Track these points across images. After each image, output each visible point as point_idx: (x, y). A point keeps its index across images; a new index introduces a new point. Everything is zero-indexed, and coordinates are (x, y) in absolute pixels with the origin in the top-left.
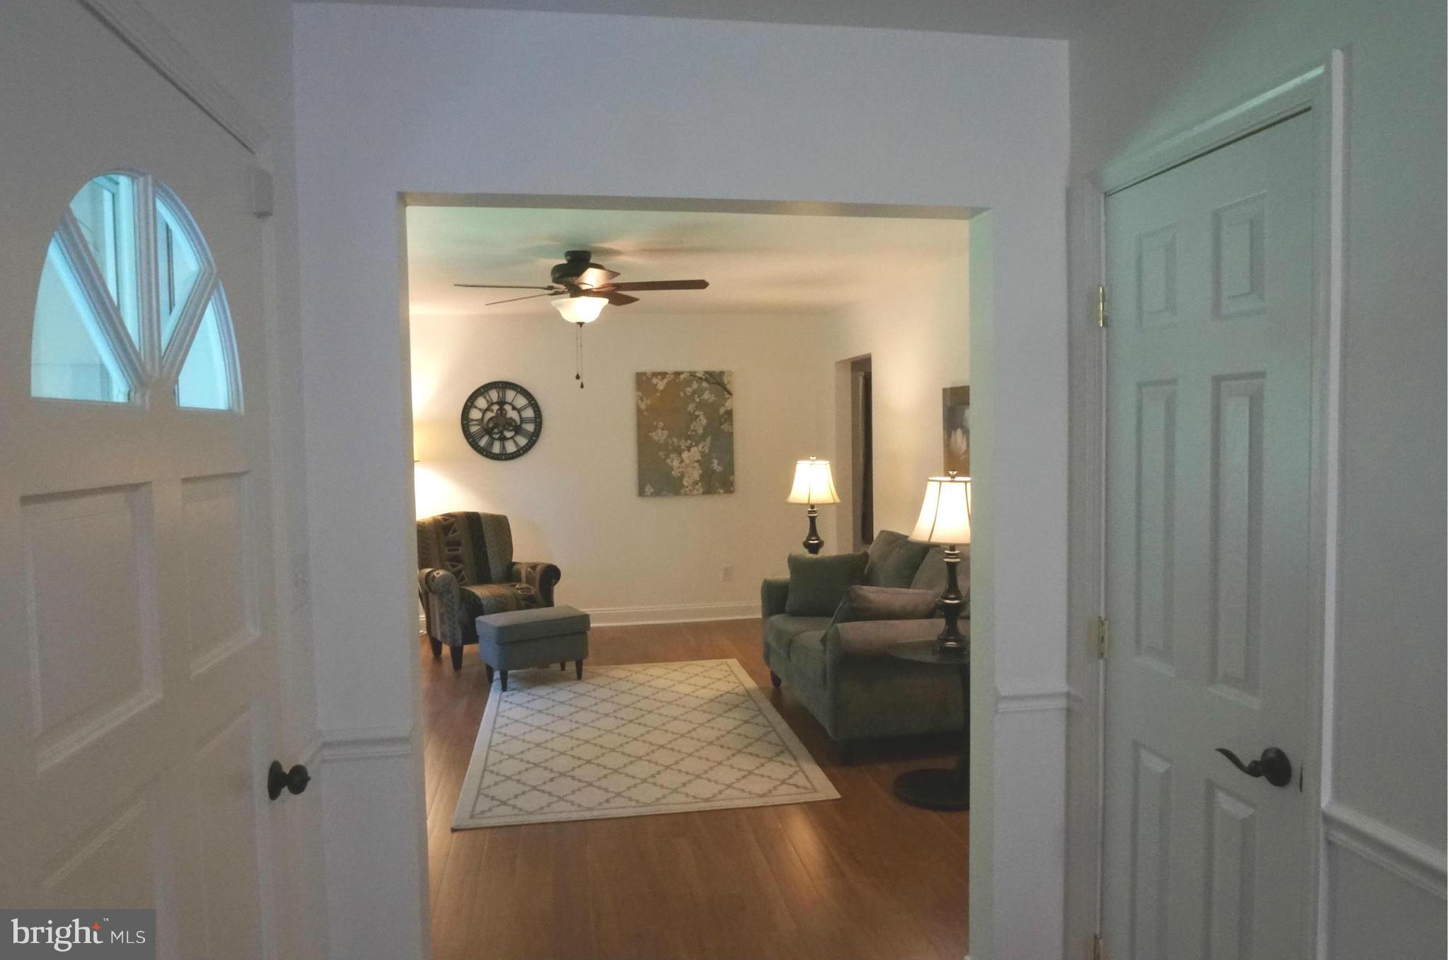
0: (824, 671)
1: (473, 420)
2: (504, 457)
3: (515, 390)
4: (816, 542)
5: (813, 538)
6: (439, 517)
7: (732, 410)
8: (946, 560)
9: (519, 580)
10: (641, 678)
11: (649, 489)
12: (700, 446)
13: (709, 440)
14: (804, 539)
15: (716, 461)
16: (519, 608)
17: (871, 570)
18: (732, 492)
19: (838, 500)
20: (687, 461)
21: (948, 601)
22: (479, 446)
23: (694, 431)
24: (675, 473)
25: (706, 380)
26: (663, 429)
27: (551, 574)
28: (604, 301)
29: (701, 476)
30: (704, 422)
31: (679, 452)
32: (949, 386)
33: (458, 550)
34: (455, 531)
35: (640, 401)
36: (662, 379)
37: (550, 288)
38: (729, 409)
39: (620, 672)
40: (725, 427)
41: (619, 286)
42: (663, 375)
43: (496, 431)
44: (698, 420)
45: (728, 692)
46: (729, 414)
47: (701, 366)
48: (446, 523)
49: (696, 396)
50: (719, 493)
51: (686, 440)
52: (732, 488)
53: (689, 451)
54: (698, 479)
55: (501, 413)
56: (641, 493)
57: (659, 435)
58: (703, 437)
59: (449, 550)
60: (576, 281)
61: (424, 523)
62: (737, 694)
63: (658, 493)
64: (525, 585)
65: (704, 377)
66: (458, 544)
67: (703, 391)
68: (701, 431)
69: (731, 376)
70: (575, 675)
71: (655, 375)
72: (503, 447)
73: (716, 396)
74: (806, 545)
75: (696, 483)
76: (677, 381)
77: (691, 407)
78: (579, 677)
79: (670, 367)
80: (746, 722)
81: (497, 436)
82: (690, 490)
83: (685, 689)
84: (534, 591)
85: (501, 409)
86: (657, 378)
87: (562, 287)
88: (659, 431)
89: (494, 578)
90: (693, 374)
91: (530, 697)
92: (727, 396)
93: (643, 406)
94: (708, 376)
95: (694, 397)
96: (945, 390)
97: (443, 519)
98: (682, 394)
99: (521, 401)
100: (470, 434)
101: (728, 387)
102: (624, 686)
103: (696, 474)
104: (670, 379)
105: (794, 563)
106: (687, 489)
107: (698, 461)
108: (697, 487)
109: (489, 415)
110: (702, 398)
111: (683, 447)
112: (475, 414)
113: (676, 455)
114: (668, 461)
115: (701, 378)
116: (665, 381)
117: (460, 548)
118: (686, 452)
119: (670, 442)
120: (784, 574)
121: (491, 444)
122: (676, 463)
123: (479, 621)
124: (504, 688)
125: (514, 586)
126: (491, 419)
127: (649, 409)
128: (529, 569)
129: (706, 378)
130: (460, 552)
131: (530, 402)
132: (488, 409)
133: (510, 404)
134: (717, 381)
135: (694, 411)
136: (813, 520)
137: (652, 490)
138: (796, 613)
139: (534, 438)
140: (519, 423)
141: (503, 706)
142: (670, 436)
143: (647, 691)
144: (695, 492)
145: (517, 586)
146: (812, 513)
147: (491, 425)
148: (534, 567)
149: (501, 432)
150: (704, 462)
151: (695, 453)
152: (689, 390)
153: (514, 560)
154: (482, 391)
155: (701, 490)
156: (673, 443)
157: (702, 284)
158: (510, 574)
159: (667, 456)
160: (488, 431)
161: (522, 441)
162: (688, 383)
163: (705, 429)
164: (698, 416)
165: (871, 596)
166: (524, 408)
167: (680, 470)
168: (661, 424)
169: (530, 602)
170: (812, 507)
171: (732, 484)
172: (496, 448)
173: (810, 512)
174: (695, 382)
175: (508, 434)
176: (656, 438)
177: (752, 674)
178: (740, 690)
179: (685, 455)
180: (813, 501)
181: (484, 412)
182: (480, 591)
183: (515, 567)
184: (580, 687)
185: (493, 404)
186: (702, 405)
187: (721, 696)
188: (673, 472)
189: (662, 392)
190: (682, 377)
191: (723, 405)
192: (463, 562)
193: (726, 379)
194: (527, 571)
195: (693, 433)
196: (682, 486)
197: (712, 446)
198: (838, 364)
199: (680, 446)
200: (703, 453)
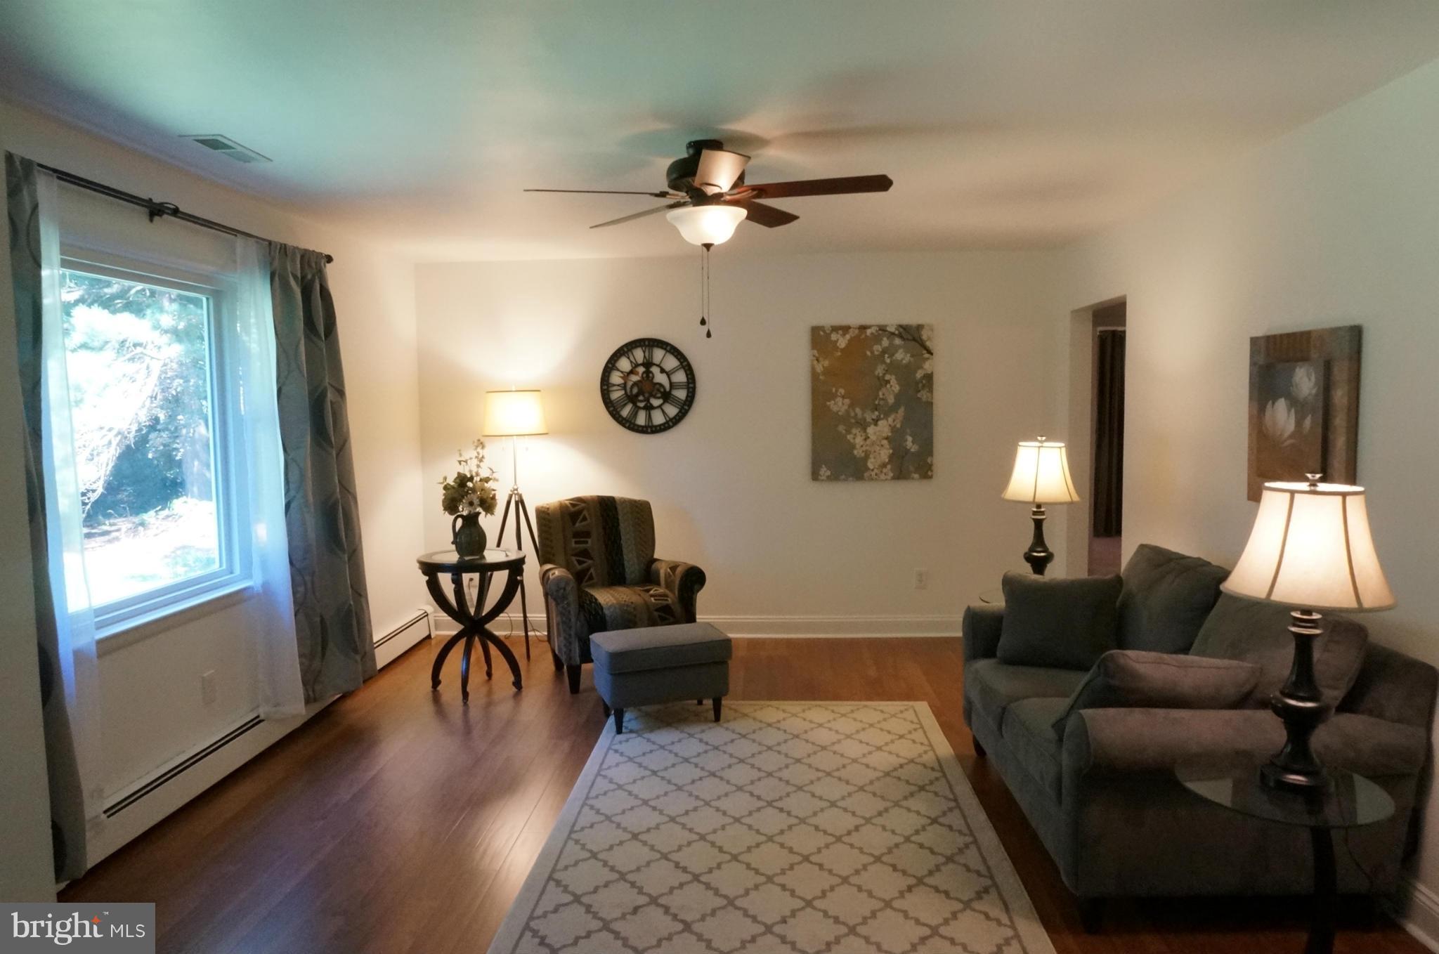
0: (1059, 779)
1: (614, 385)
2: (650, 429)
3: (665, 349)
4: (1042, 554)
5: (1039, 549)
6: (567, 502)
7: (932, 373)
8: (1294, 629)
9: (658, 584)
10: (795, 725)
11: (825, 472)
12: (890, 419)
13: (901, 411)
14: (1026, 550)
15: (910, 439)
16: (652, 623)
17: (1125, 605)
18: (931, 477)
19: (1076, 498)
20: (873, 437)
22: (620, 416)
23: (883, 399)
24: (858, 452)
25: (900, 336)
26: (843, 397)
27: (694, 578)
28: (743, 212)
29: (891, 457)
30: (897, 388)
31: (863, 425)
32: (1260, 332)
33: (587, 542)
34: (585, 519)
35: (815, 362)
36: (844, 335)
37: (663, 195)
38: (930, 372)
39: (772, 712)
40: (923, 395)
41: (762, 191)
42: (845, 329)
43: (641, 398)
44: (888, 386)
45: (912, 761)
46: (929, 378)
47: (892, 320)
48: (572, 509)
49: (886, 356)
50: (913, 478)
51: (873, 412)
52: (930, 473)
53: (876, 425)
54: (887, 460)
55: (648, 376)
56: (815, 476)
57: (839, 405)
58: (893, 409)
59: (576, 543)
60: (697, 182)
61: (548, 509)
62: (925, 766)
63: (834, 478)
64: (661, 590)
65: (897, 332)
66: (587, 534)
67: (896, 348)
68: (891, 400)
69: (932, 330)
70: (711, 715)
71: (835, 329)
72: (649, 418)
73: (912, 356)
74: (1029, 558)
75: (884, 465)
76: (863, 336)
77: (880, 371)
78: (717, 719)
79: (854, 320)
80: (934, 821)
81: (642, 405)
82: (876, 475)
83: (852, 749)
84: (672, 599)
85: (648, 372)
86: (838, 333)
87: (682, 196)
88: (839, 400)
89: (628, 581)
90: (882, 329)
91: (649, 747)
92: (927, 356)
93: (819, 368)
94: (901, 330)
95: (884, 357)
96: (1254, 341)
97: (571, 504)
98: (869, 353)
99: (671, 362)
100: (611, 402)
101: (928, 344)
102: (772, 737)
103: (885, 454)
104: (853, 336)
105: (1011, 585)
106: (873, 473)
107: (887, 438)
108: (884, 470)
109: (635, 378)
110: (894, 358)
111: (869, 420)
112: (616, 378)
113: (859, 429)
114: (849, 437)
115: (893, 334)
116: (848, 337)
117: (589, 541)
118: (872, 426)
119: (852, 414)
120: (998, 602)
121: (634, 414)
122: (859, 440)
123: (596, 640)
124: (619, 731)
125: (648, 591)
126: (635, 384)
127: (827, 372)
128: (669, 570)
129: (900, 333)
130: (589, 544)
131: (681, 363)
132: (632, 372)
133: (658, 366)
134: (913, 336)
135: (884, 374)
136: (1039, 524)
137: (829, 473)
138: (1016, 661)
139: (686, 407)
140: (668, 388)
141: (613, 758)
142: (852, 406)
143: (798, 749)
144: (883, 477)
145: (652, 592)
146: (1038, 515)
147: (635, 390)
148: (674, 568)
149: (647, 400)
150: (895, 439)
151: (884, 427)
152: (877, 349)
153: (656, 556)
154: (625, 350)
155: (891, 475)
156: (856, 415)
157: (880, 183)
158: (648, 576)
159: (849, 432)
160: (632, 399)
161: (672, 411)
162: (877, 339)
163: (897, 397)
164: (888, 382)
165: (1142, 669)
166: (674, 371)
167: (864, 448)
168: (842, 391)
169: (664, 615)
170: (1039, 506)
171: (930, 467)
172: (641, 420)
173: (1035, 513)
174: (885, 339)
175: (656, 402)
176: (835, 409)
178: (929, 758)
179: (871, 430)
180: (1039, 499)
181: (628, 375)
182: (606, 598)
183: (654, 566)
184: (716, 734)
185: (637, 365)
186: (894, 368)
187: (901, 766)
188: (855, 452)
189: (842, 350)
190: (869, 332)
191: (921, 368)
192: (592, 559)
193: (925, 335)
194: (666, 570)
195: (882, 403)
196: (868, 469)
197: (906, 419)
198: (1077, 313)
199: (865, 419)
200: (893, 429)
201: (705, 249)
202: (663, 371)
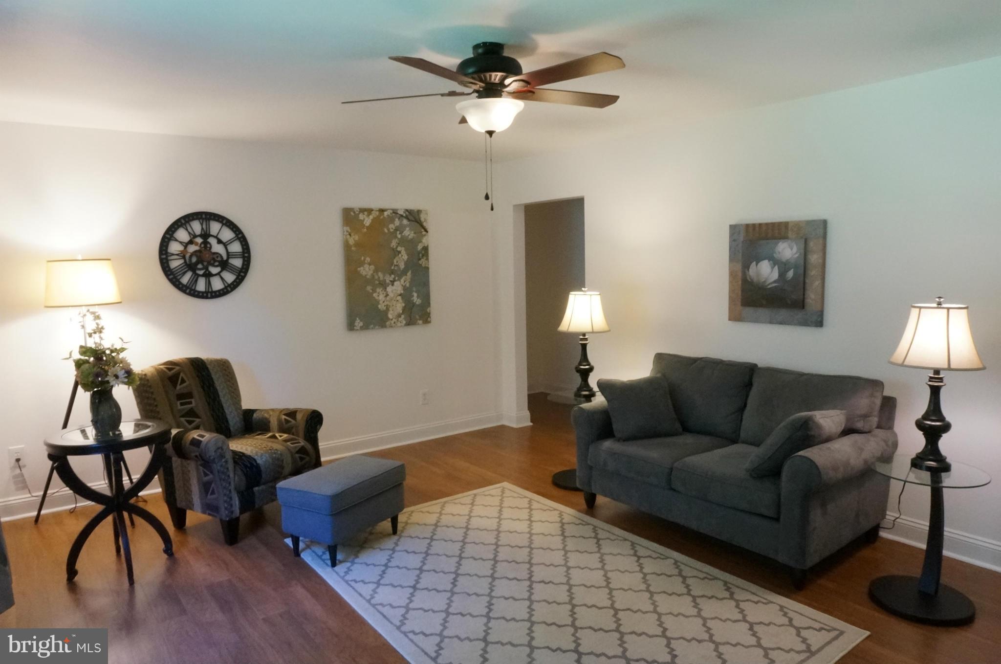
1: (173, 255)
2: (210, 295)
3: (221, 222)
4: (587, 367)
5: (585, 364)
6: (162, 367)
7: (428, 246)
9: (273, 431)
10: (454, 521)
11: (358, 323)
12: (402, 280)
13: (409, 274)
14: (576, 364)
15: (415, 295)
18: (430, 322)
20: (391, 295)
21: (929, 423)
22: (181, 283)
23: (395, 266)
24: (382, 307)
25: (407, 218)
26: (370, 264)
27: (316, 420)
29: (404, 309)
30: (405, 257)
31: (384, 285)
33: (190, 403)
34: (183, 381)
35: (348, 236)
36: (368, 215)
38: (426, 245)
40: (423, 262)
42: (369, 211)
43: (200, 266)
44: (400, 255)
45: (563, 523)
46: (426, 249)
47: (402, 204)
48: (170, 373)
49: (398, 232)
50: (419, 324)
51: (390, 275)
52: (429, 319)
53: (393, 285)
54: (401, 312)
55: (205, 247)
56: (351, 327)
57: (366, 271)
58: (404, 272)
59: (182, 404)
61: (145, 375)
62: (575, 524)
63: (365, 327)
64: (283, 435)
65: (404, 215)
66: (190, 395)
67: (404, 227)
68: (402, 266)
69: (427, 214)
70: (391, 530)
71: (362, 210)
72: (209, 284)
73: (415, 233)
74: (579, 370)
75: (399, 316)
76: (382, 217)
77: (394, 244)
79: (375, 204)
80: (637, 556)
81: (201, 272)
82: (395, 323)
83: (516, 526)
84: (301, 441)
85: (206, 243)
86: (364, 214)
88: (366, 266)
89: (233, 430)
90: (395, 212)
92: (424, 233)
93: (351, 242)
94: (407, 213)
95: (396, 234)
96: (734, 228)
97: (168, 368)
98: (386, 230)
99: (227, 234)
100: (170, 270)
101: (425, 224)
102: (452, 534)
103: (399, 307)
104: (375, 216)
106: (392, 322)
107: (400, 295)
108: (400, 319)
109: (192, 248)
110: (403, 234)
111: (388, 281)
112: (175, 248)
113: (381, 289)
114: (375, 295)
115: (402, 216)
116: (371, 217)
117: (193, 400)
118: (390, 286)
119: (376, 277)
121: (194, 281)
122: (381, 297)
124: (335, 564)
125: (275, 438)
126: (194, 253)
127: (357, 244)
129: (407, 216)
130: (194, 404)
131: (237, 235)
132: (191, 242)
133: (216, 237)
134: (414, 218)
135: (397, 247)
137: (361, 324)
139: (242, 274)
140: (225, 257)
142: (376, 271)
143: (487, 537)
144: (399, 324)
145: (280, 438)
147: (194, 260)
149: (206, 268)
150: (406, 296)
151: (397, 288)
152: (392, 226)
153: (249, 406)
154: (183, 222)
155: (404, 322)
156: (379, 278)
159: (374, 291)
160: (191, 267)
161: (230, 278)
162: (392, 221)
163: (406, 263)
164: (399, 252)
166: (231, 241)
167: (386, 303)
168: (368, 259)
169: (302, 456)
171: (428, 315)
172: (201, 286)
174: (397, 219)
175: (214, 270)
176: (364, 273)
178: (568, 518)
179: (389, 289)
181: (186, 245)
182: (243, 448)
183: (255, 415)
185: (195, 236)
186: (403, 242)
188: (379, 306)
189: (368, 228)
190: (386, 213)
191: (421, 242)
192: (198, 417)
193: (423, 217)
195: (396, 268)
196: (388, 319)
197: (412, 281)
198: (516, 207)
199: (385, 281)
200: (405, 288)
201: (488, 135)
202: (220, 242)
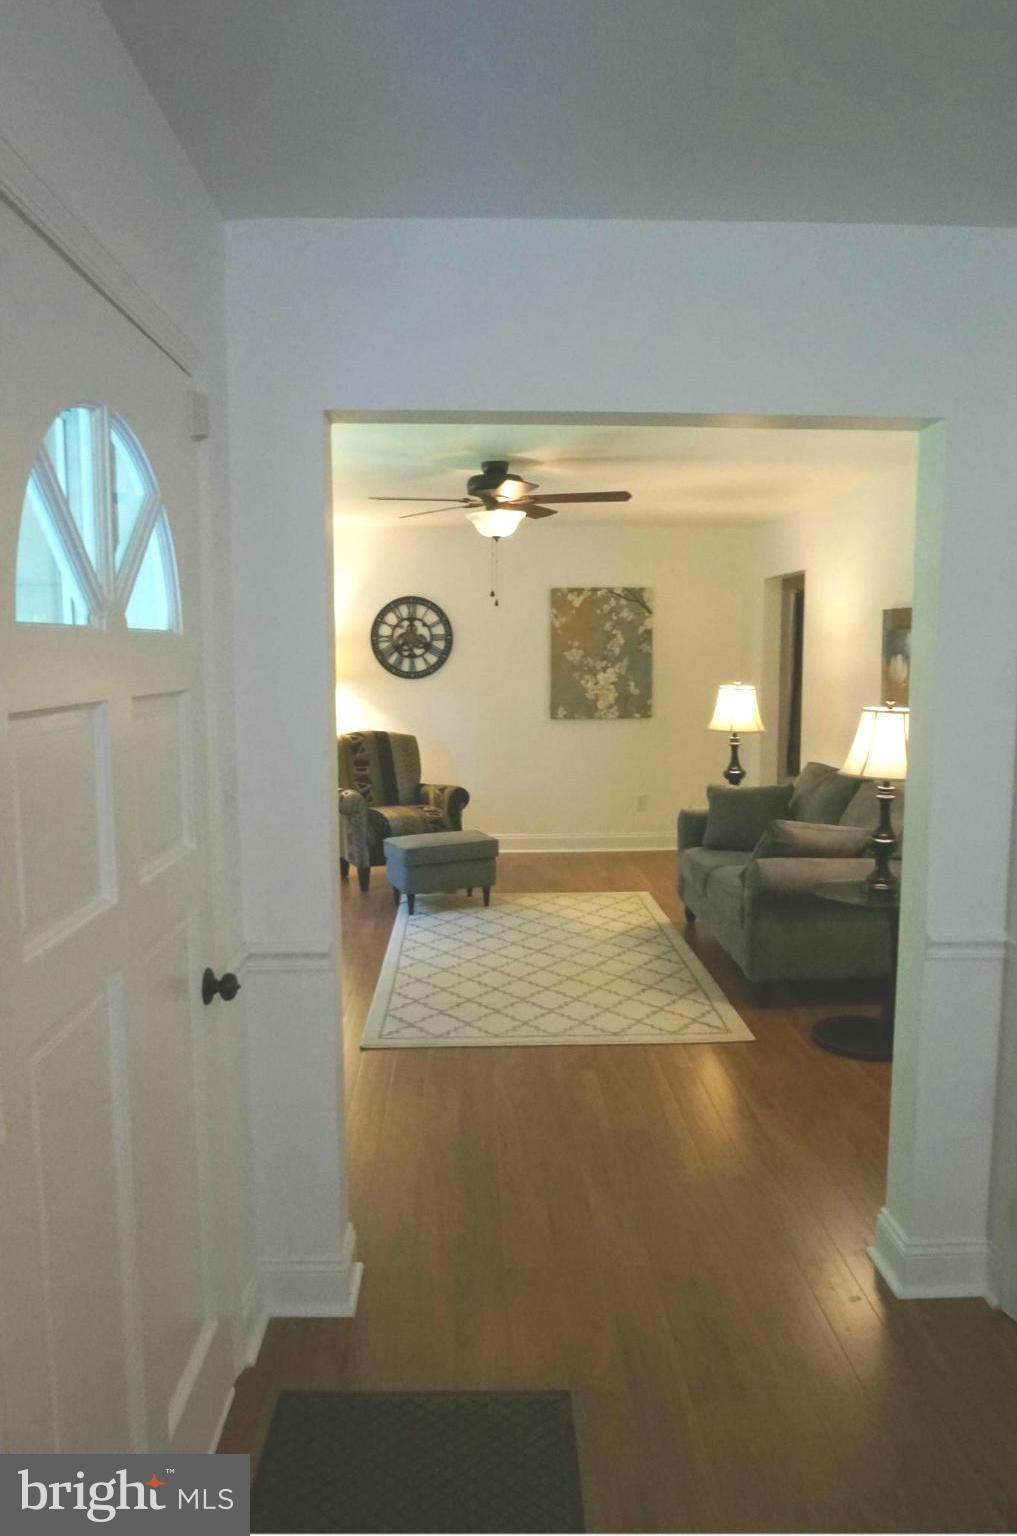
0: (742, 909)
1: (383, 637)
2: (413, 675)
3: (426, 606)
4: (738, 772)
5: (735, 768)
6: (348, 736)
7: (651, 629)
8: (879, 796)
9: (427, 803)
10: (549, 908)
11: (561, 711)
12: (617, 668)
13: (626, 661)
14: (725, 770)
15: (632, 684)
16: (427, 831)
17: (795, 804)
18: (649, 716)
19: (762, 728)
20: (602, 683)
21: (879, 840)
22: (388, 663)
23: (610, 651)
24: (590, 695)
25: (625, 597)
26: (578, 648)
27: (460, 797)
28: (522, 514)
29: (617, 700)
30: (622, 641)
31: (594, 672)
32: (889, 608)
33: (365, 770)
34: (363, 750)
35: (554, 619)
36: (578, 596)
37: (466, 500)
38: (649, 628)
39: (528, 900)
40: (644, 647)
41: (537, 499)
42: (579, 591)
43: (405, 648)
44: (615, 639)
45: (640, 926)
46: (649, 633)
47: (619, 582)
48: (353, 742)
49: (614, 614)
50: (635, 717)
51: (602, 661)
52: (649, 713)
53: (604, 671)
54: (613, 702)
55: (411, 630)
56: (554, 716)
57: (574, 655)
58: (619, 659)
59: (358, 770)
60: (492, 492)
62: (649, 928)
63: (570, 716)
64: (432, 808)
65: (622, 594)
66: (366, 763)
67: (622, 608)
68: (617, 651)
69: (651, 593)
70: (482, 902)
71: (571, 591)
72: (413, 665)
73: (635, 614)
74: (728, 775)
75: (611, 707)
76: (594, 598)
77: (608, 626)
78: (486, 903)
79: (586, 583)
80: (658, 957)
81: (406, 653)
82: (605, 714)
83: (596, 921)
84: (442, 813)
85: (412, 626)
86: (573, 595)
87: (478, 500)
88: (574, 650)
89: (401, 799)
90: (611, 591)
91: (437, 922)
92: (647, 614)
93: (557, 625)
94: (626, 592)
95: (612, 615)
96: (886, 612)
97: (352, 738)
98: (599, 612)
99: (432, 618)
100: (380, 651)
101: (648, 604)
102: (531, 914)
103: (611, 697)
104: (586, 596)
105: (714, 794)
106: (602, 713)
107: (613, 683)
108: (612, 710)
109: (399, 631)
110: (620, 616)
111: (599, 667)
112: (385, 631)
113: (591, 676)
114: (583, 682)
115: (619, 595)
116: (582, 598)
117: (369, 768)
118: (602, 673)
119: (585, 662)
120: (702, 805)
121: (400, 662)
122: (590, 685)
123: (387, 843)
124: (411, 912)
125: (422, 808)
126: (401, 636)
127: (563, 627)
128: (437, 792)
129: (625, 595)
130: (368, 771)
131: (440, 619)
132: (398, 626)
133: (421, 620)
134: (636, 598)
136: (735, 749)
137: (565, 713)
138: (716, 846)
139: (444, 656)
140: (429, 639)
141: (410, 930)
142: (585, 656)
143: (555, 922)
144: (611, 716)
145: (425, 809)
146: (735, 744)
147: (400, 642)
148: (442, 789)
149: (411, 650)
150: (620, 684)
151: (611, 675)
152: (606, 608)
153: (422, 781)
154: (392, 607)
155: (617, 714)
156: (588, 664)
157: (624, 496)
158: (418, 796)
159: (582, 677)
160: (398, 648)
161: (432, 659)
162: (606, 600)
163: (623, 648)
164: (615, 636)
165: (796, 831)
166: (434, 625)
167: (595, 692)
168: (576, 644)
169: (437, 826)
170: (735, 734)
171: (649, 708)
172: (406, 666)
173: (732, 740)
174: (613, 599)
175: (418, 652)
176: (571, 658)
177: (664, 907)
178: (652, 924)
179: (600, 676)
180: (736, 729)
181: (394, 628)
182: (389, 813)
183: (423, 789)
184: (487, 914)
185: (402, 620)
186: (620, 624)
187: (632, 929)
188: (587, 695)
189: (578, 609)
190: (599, 593)
191: (642, 624)
192: (371, 783)
193: (646, 596)
194: (435, 793)
195: (610, 653)
196: (596, 709)
197: (629, 668)
198: (768, 581)
199: (595, 667)
200: (619, 676)
201: (494, 540)
202: (425, 625)
